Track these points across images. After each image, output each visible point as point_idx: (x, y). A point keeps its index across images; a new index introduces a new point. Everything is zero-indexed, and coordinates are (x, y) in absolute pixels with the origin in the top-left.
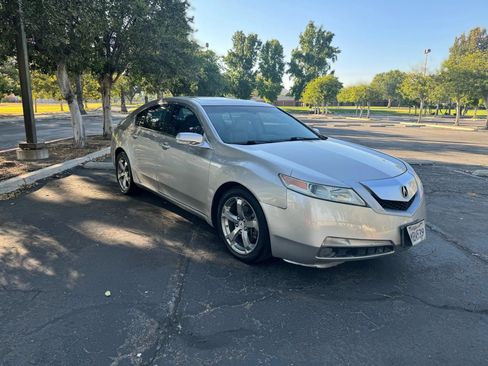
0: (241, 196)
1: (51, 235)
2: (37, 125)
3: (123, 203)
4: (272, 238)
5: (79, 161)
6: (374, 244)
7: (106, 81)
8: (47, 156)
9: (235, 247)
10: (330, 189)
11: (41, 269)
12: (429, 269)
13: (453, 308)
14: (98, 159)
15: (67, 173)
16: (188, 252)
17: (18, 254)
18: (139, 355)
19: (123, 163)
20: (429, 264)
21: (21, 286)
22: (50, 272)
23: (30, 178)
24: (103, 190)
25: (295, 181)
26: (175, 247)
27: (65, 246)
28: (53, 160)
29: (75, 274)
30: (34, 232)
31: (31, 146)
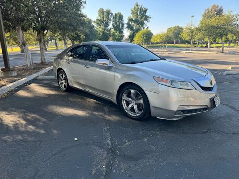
0: (133, 89)
1: (35, 114)
2: (10, 59)
3: (64, 96)
4: (151, 108)
5: (34, 76)
6: (200, 107)
7: (41, 34)
8: (16, 75)
9: (130, 113)
10: (179, 83)
11: (37, 130)
12: (220, 118)
13: (237, 134)
14: (42, 75)
15: (30, 82)
16: (107, 117)
17: (22, 124)
18: (104, 166)
19: (62, 76)
20: (219, 115)
21: (30, 139)
22: (42, 131)
23: (12, 86)
24: (52, 90)
25: (162, 80)
26: (100, 115)
27: (44, 118)
28: (20, 76)
29: (55, 131)
30: (25, 112)
31: (7, 70)
